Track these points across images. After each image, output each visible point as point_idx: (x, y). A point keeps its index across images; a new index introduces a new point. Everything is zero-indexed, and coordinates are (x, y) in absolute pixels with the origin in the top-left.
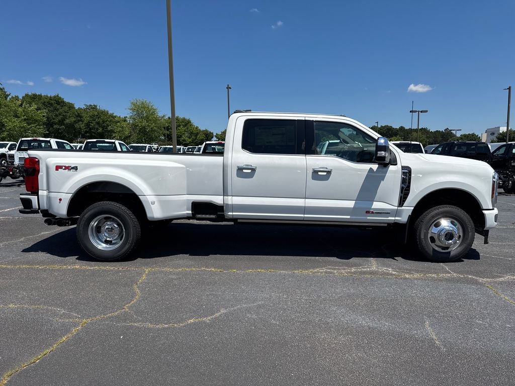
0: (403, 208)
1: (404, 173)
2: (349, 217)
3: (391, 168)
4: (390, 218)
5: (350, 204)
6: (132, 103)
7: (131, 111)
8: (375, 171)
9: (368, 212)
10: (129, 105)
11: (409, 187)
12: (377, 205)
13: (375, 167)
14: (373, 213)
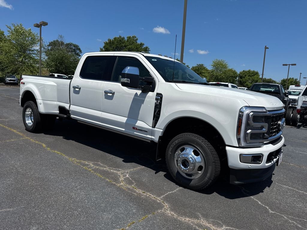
0: (155, 129)
1: (157, 99)
2: (124, 130)
3: (150, 94)
4: (148, 136)
5: (124, 120)
6: (214, 62)
7: (212, 67)
8: (138, 95)
9: (134, 128)
10: (212, 63)
11: (160, 111)
12: (139, 124)
13: (139, 92)
14: (137, 129)
